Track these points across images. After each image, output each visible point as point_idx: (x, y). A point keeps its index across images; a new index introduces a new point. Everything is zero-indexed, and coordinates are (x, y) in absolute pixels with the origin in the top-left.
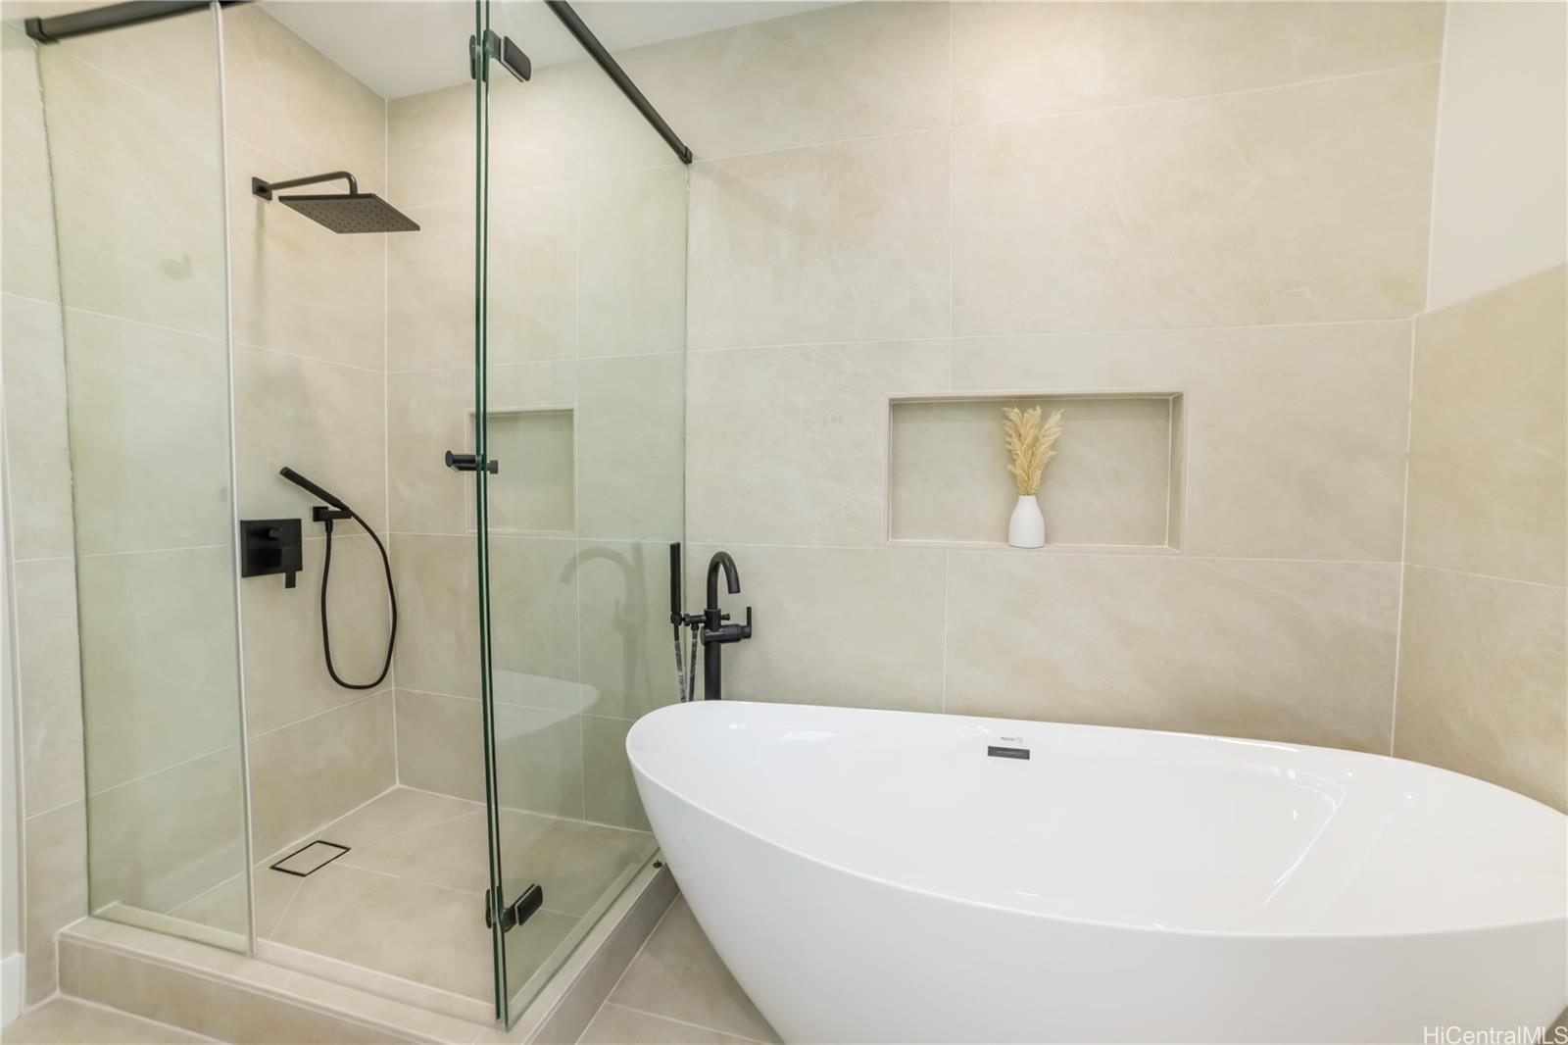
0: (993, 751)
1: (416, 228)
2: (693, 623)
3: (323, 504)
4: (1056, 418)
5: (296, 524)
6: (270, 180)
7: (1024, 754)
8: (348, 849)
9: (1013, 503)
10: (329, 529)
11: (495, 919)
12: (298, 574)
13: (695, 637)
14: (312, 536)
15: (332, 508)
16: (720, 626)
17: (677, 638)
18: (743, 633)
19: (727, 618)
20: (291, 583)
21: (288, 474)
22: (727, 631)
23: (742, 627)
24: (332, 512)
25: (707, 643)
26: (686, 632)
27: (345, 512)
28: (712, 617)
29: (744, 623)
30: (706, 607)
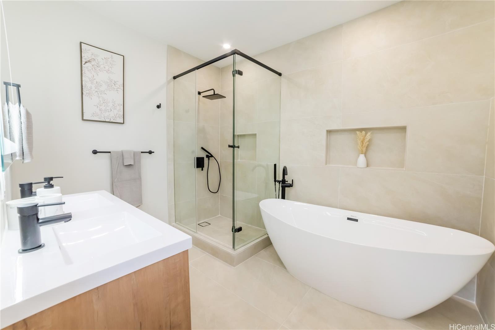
0: (348, 219)
1: (225, 97)
2: (279, 182)
3: (208, 154)
4: (369, 134)
5: (203, 158)
6: (201, 91)
7: (357, 220)
8: (210, 224)
9: (359, 156)
10: (209, 160)
11: (234, 230)
12: (204, 168)
13: (280, 185)
14: (206, 160)
15: (209, 155)
16: (285, 183)
17: (275, 185)
18: (291, 186)
19: (287, 181)
20: (202, 170)
21: (202, 148)
22: (287, 185)
23: (290, 184)
24: (210, 156)
25: (282, 187)
26: (277, 184)
27: (212, 156)
28: (284, 181)
29: (291, 183)
30: (282, 179)
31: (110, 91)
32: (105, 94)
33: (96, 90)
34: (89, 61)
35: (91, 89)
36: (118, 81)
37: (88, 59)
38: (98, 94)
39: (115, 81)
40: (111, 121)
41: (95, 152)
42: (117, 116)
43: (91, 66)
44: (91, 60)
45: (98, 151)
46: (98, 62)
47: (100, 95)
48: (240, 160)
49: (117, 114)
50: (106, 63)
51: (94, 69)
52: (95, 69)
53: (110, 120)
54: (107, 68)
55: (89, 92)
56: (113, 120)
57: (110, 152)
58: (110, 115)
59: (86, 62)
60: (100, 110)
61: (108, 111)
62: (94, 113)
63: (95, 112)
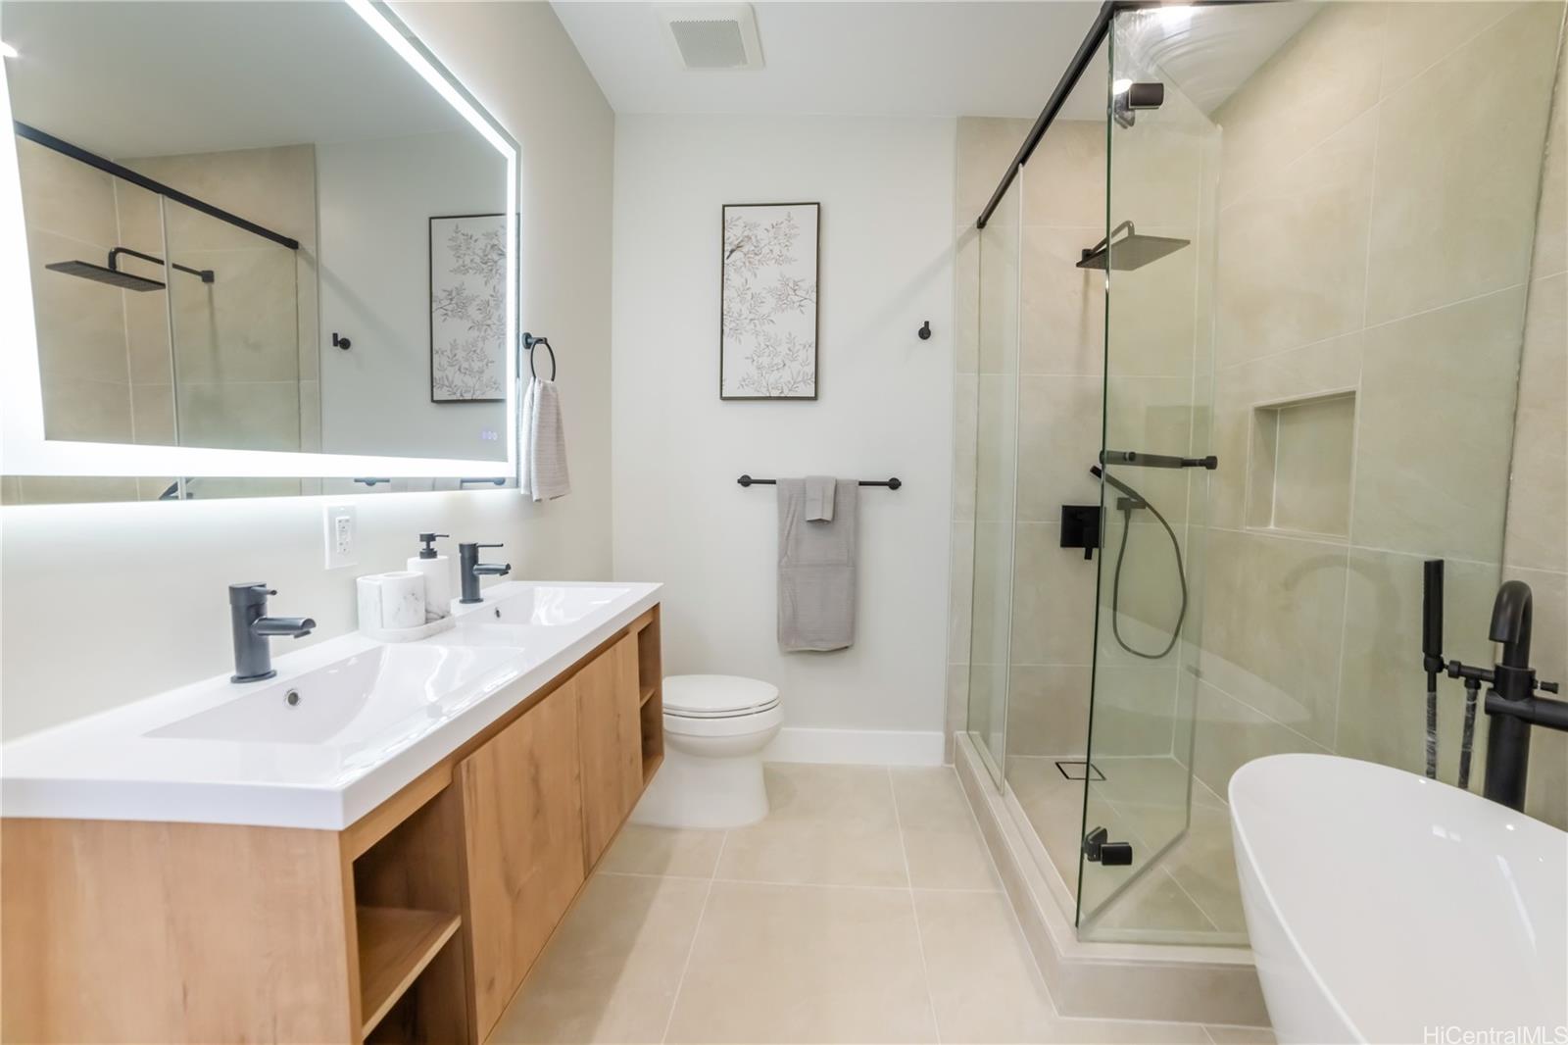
2: (1470, 677)
3: (1127, 497)
5: (1102, 509)
6: (1093, 246)
8: (1104, 779)
10: (1127, 518)
12: (1095, 549)
13: (1471, 699)
15: (1132, 500)
16: (1532, 698)
17: (1433, 691)
19: (1552, 687)
20: (1088, 556)
21: (1096, 471)
24: (1134, 504)
27: (1144, 505)
28: (1513, 678)
31: (783, 311)
32: (771, 324)
33: (751, 316)
34: (739, 247)
35: (740, 316)
36: (802, 280)
37: (736, 243)
38: (755, 326)
39: (796, 280)
40: (782, 395)
41: (745, 481)
42: (800, 379)
43: (742, 255)
44: (742, 241)
45: (753, 478)
46: (757, 241)
47: (758, 328)
48: (1276, 525)
49: (799, 372)
50: (775, 238)
51: (747, 264)
52: (750, 262)
53: (781, 393)
54: (777, 250)
55: (734, 324)
56: (790, 390)
57: (773, 482)
58: (781, 377)
59: (732, 251)
60: (759, 368)
61: (778, 369)
62: (746, 377)
63: (747, 374)
